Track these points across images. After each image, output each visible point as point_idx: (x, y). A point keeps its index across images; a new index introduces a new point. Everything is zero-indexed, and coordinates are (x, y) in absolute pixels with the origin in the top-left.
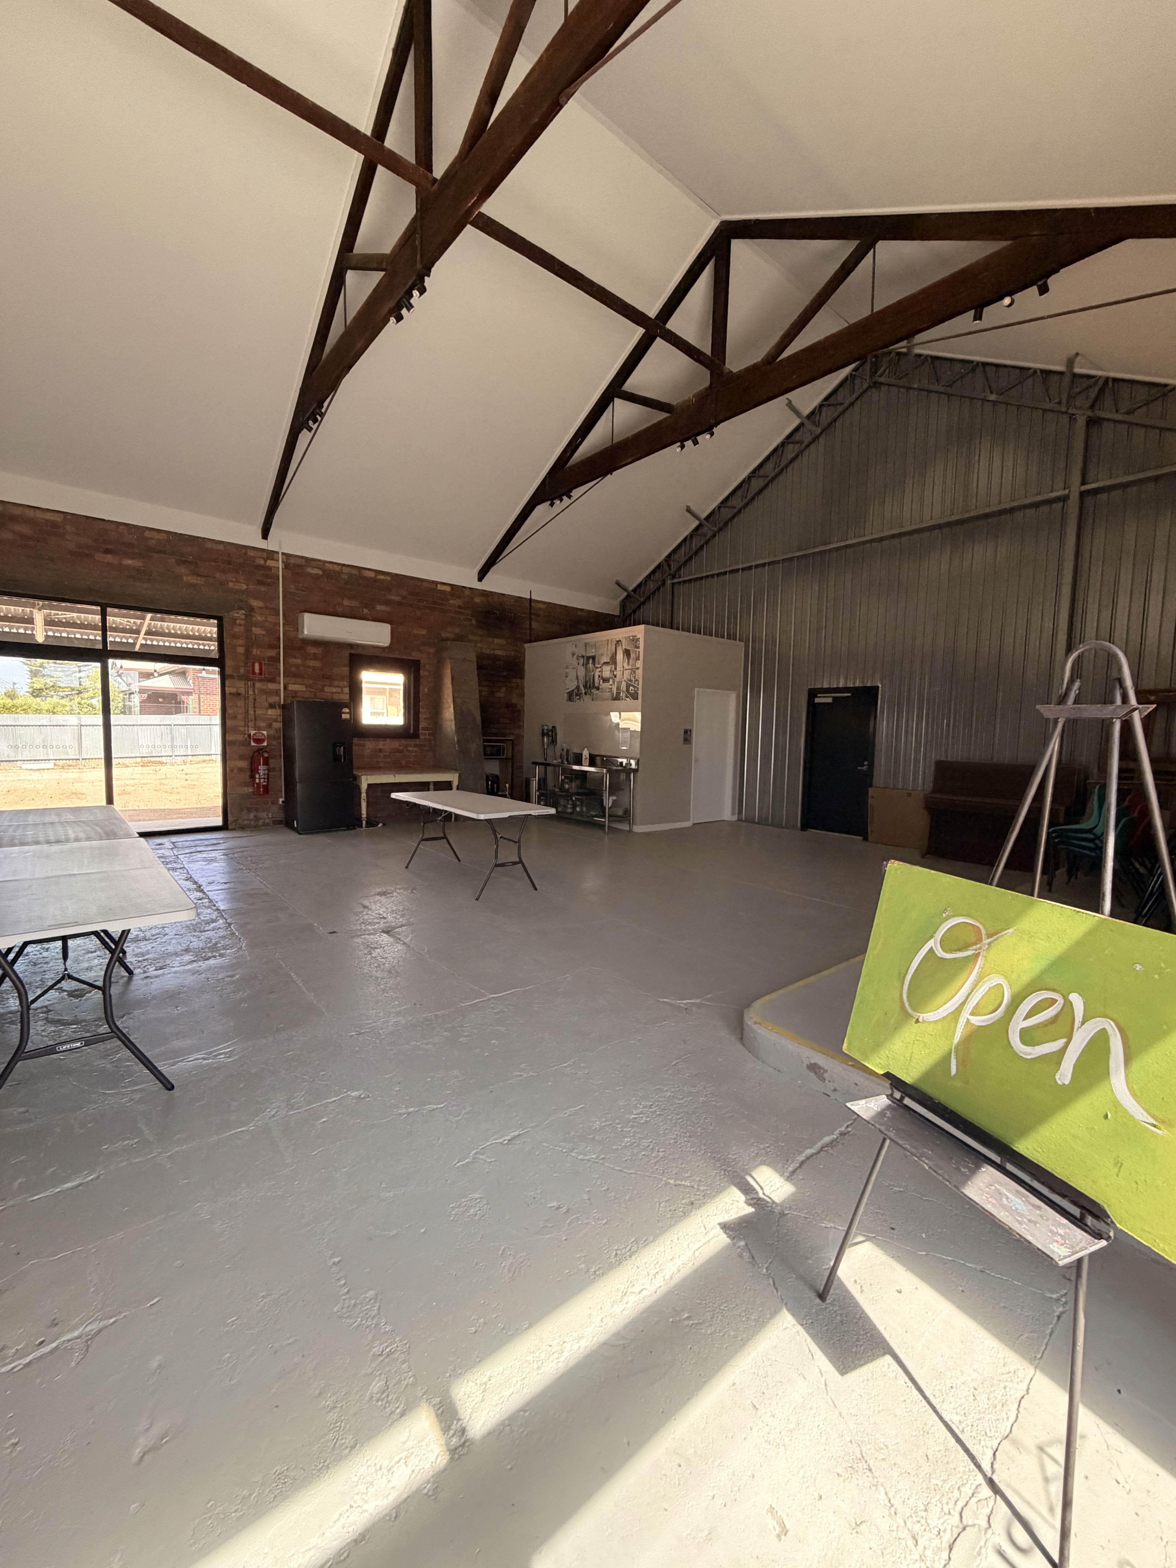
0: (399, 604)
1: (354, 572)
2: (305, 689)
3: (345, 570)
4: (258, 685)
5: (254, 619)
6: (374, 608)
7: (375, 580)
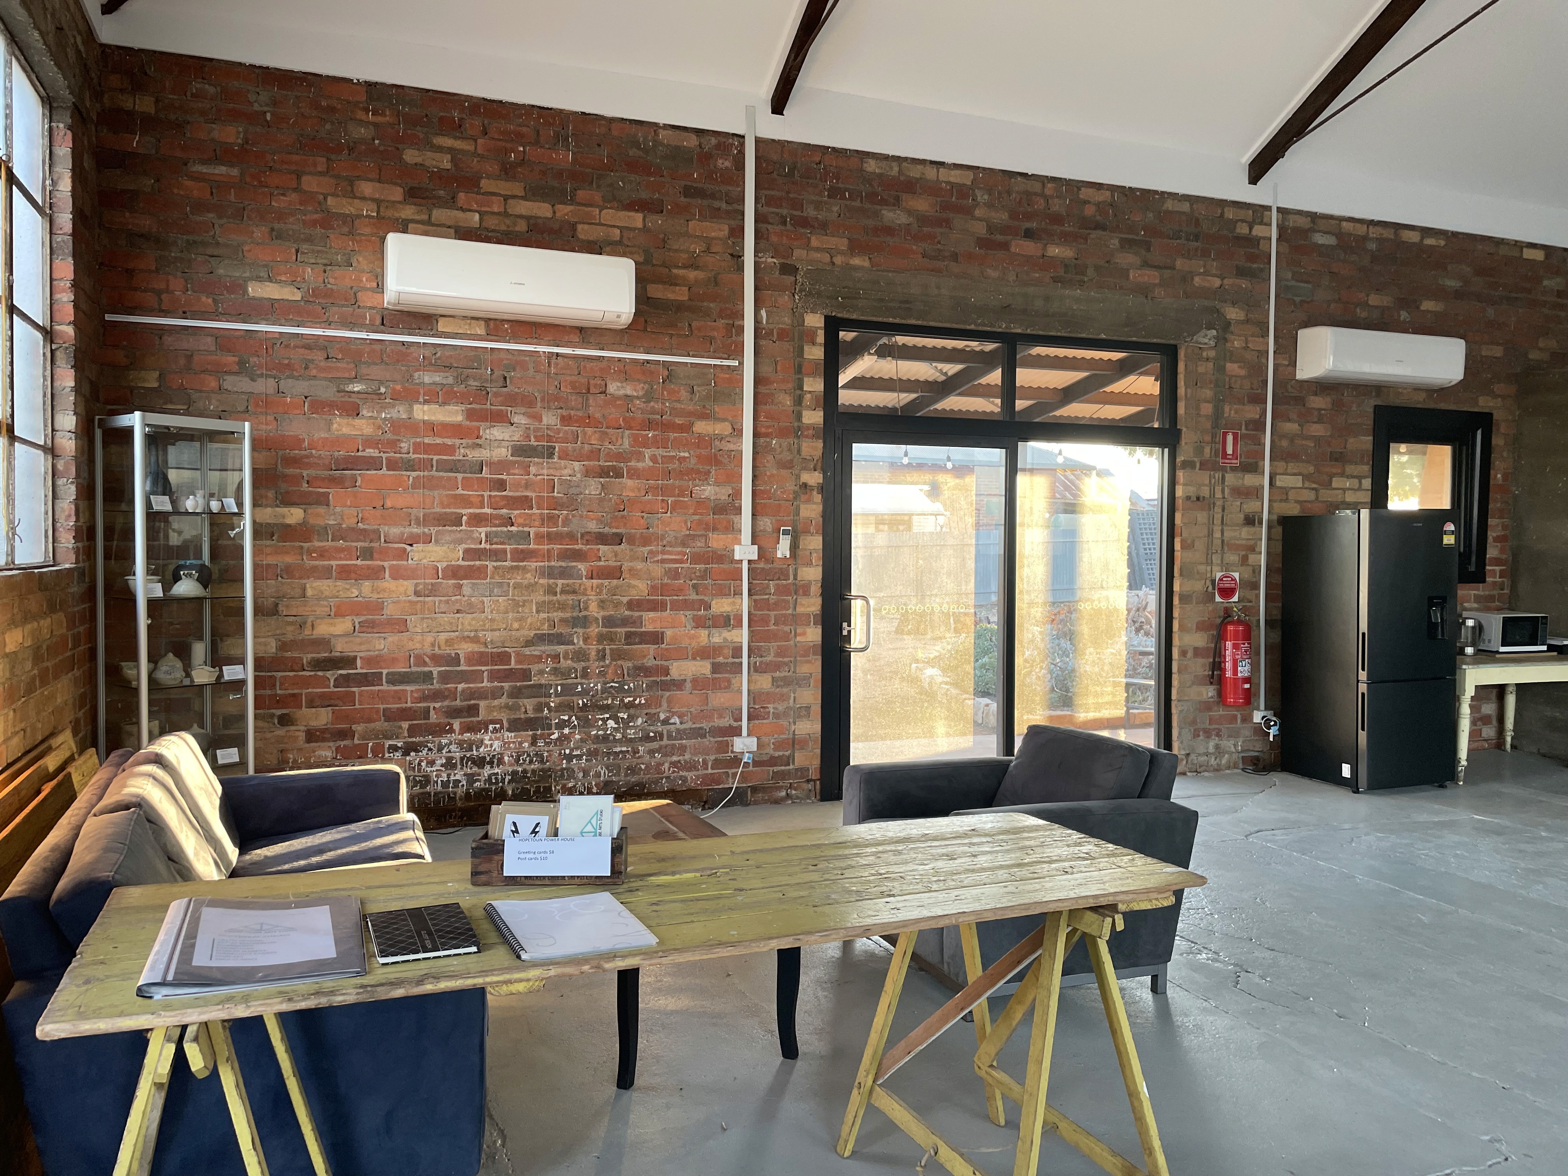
0: (1458, 295)
1: (1388, 234)
2: (1300, 485)
3: (1374, 232)
4: (1230, 478)
5: (1228, 345)
6: (1418, 308)
7: (1419, 247)
